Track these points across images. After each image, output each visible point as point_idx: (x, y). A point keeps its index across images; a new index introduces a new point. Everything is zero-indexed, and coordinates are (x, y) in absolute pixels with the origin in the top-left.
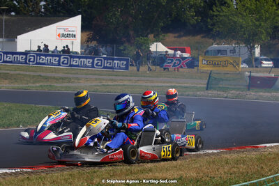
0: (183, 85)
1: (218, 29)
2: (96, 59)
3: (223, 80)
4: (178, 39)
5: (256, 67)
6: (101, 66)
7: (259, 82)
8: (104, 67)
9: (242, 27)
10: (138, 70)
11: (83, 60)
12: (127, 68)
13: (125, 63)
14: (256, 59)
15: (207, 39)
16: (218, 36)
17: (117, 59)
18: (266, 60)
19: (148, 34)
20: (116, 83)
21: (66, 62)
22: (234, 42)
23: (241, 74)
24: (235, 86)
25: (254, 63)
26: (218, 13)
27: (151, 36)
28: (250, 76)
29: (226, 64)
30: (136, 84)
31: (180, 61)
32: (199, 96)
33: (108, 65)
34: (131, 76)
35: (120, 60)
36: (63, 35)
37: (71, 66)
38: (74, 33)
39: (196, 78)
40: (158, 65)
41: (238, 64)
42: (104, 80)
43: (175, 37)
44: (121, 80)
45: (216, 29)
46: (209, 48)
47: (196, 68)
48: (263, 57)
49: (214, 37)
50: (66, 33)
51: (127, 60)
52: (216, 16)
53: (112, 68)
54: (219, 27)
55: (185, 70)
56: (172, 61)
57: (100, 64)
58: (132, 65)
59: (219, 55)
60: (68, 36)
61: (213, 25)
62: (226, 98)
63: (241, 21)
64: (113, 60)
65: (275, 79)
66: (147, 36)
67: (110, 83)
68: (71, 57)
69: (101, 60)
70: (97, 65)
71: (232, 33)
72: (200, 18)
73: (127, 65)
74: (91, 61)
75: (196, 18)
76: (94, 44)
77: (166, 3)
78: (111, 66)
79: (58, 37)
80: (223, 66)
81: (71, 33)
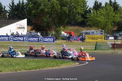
1: (89, 23)
5: (107, 39)
11: (34, 38)
12: (54, 42)
13: (53, 39)
16: (90, 26)
17: (49, 38)
18: (110, 36)
19: (60, 26)
27: (62, 27)
30: (60, 48)
31: (77, 38)
33: (45, 40)
35: (51, 38)
36: (19, 28)
38: (24, 27)
39: (85, 45)
44: (53, 47)
45: (88, 23)
51: (54, 38)
52: (88, 18)
57: (41, 40)
60: (21, 28)
61: (87, 22)
66: (60, 27)
69: (42, 38)
70: (40, 40)
71: (96, 25)
72: (83, 19)
73: (53, 40)
74: (38, 39)
75: (81, 19)
76: (34, 31)
77: (68, 13)
78: (47, 41)
79: (17, 29)
80: (96, 39)
81: (23, 27)
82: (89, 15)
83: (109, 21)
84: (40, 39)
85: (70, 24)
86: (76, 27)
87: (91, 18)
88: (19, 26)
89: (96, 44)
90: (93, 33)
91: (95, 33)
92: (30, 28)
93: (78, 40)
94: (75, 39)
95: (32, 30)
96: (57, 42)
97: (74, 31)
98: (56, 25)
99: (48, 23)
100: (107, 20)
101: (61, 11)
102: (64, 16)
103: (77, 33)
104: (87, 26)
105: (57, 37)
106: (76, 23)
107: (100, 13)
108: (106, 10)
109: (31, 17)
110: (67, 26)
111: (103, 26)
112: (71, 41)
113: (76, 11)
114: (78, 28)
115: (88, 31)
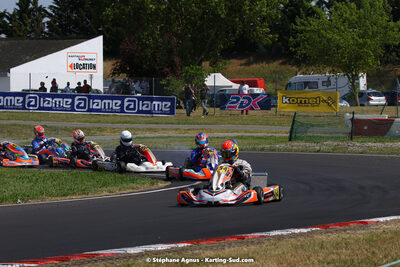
0: (255, 135)
1: (304, 51)
2: (126, 100)
3: (313, 126)
4: (247, 68)
5: (363, 105)
6: (134, 109)
7: (366, 128)
8: (139, 112)
9: (338, 47)
10: (188, 115)
11: (107, 101)
12: (172, 112)
13: (169, 104)
14: (362, 94)
15: (289, 67)
17: (157, 100)
18: (376, 94)
19: (202, 61)
20: (157, 135)
21: (82, 105)
22: (328, 69)
23: (340, 116)
24: (331, 133)
25: (358, 99)
26: (303, 28)
28: (352, 119)
29: (317, 102)
31: (250, 100)
32: (279, 150)
33: (144, 108)
34: (179, 124)
35: (162, 100)
36: (77, 66)
37: (90, 110)
38: (93, 62)
39: (273, 124)
40: (217, 107)
41: (334, 102)
42: (139, 129)
43: (241, 65)
44: (163, 129)
46: (292, 80)
47: (273, 109)
48: (370, 90)
49: (298, 63)
50: (82, 62)
52: (301, 32)
53: (149, 112)
54: (305, 48)
55: (258, 113)
56: (238, 99)
57: (132, 107)
58: (179, 107)
59: (307, 89)
60: (84, 66)
62: (318, 151)
63: (338, 38)
64: (152, 100)
65: (390, 122)
66: (200, 64)
67: (148, 134)
68: (90, 97)
69: (134, 101)
72: (277, 35)
75: (271, 36)
77: (227, 15)
78: (149, 109)
79: (70, 69)
80: (312, 105)
81: (89, 62)
82: (302, 24)
83: (369, 42)
84: (126, 104)
86: (275, 65)
87: (308, 31)
88: (75, 61)
89: (294, 121)
93: (252, 109)
94: (242, 102)
95: (116, 72)
97: (265, 78)
100: (361, 41)
102: (213, 27)
103: (277, 82)
108: (359, 8)
111: (350, 59)
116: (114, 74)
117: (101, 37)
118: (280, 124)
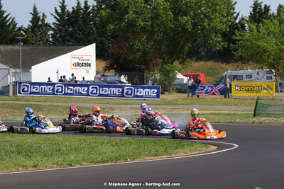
1: (240, 54)
2: (126, 88)
3: (270, 106)
5: (281, 92)
6: (131, 94)
8: (135, 96)
11: (112, 89)
12: (158, 97)
13: (156, 91)
16: (243, 60)
17: (147, 88)
19: (174, 60)
27: (176, 63)
29: (260, 89)
31: (212, 87)
33: (138, 94)
35: (151, 88)
38: (89, 62)
41: (271, 89)
42: (138, 109)
45: (237, 54)
50: (81, 62)
51: (158, 88)
52: (239, 41)
53: (142, 97)
55: (219, 97)
56: (204, 88)
57: (130, 93)
60: (83, 65)
61: (236, 50)
64: (144, 88)
66: (172, 63)
70: (127, 94)
71: (256, 57)
72: (226, 43)
73: (158, 93)
74: (121, 90)
75: (222, 44)
76: (112, 72)
77: (192, 29)
78: (141, 94)
79: (73, 67)
80: (256, 92)
81: (86, 62)
82: (240, 35)
84: (125, 91)
85: (195, 55)
86: (211, 64)
88: (77, 61)
89: (257, 103)
90: (250, 76)
91: (255, 76)
92: (103, 64)
93: (214, 94)
94: (207, 90)
95: (107, 69)
96: (167, 97)
97: (205, 73)
98: (163, 59)
99: (145, 53)
101: (176, 26)
102: (182, 37)
103: (213, 76)
104: (236, 61)
105: (166, 86)
106: (209, 53)
107: (267, 30)
108: (280, 23)
109: (104, 39)
110: (188, 60)
111: (274, 60)
112: (198, 96)
113: (209, 25)
114: (214, 64)
115: (238, 72)
116: (106, 70)
117: (94, 44)
118: (235, 105)
